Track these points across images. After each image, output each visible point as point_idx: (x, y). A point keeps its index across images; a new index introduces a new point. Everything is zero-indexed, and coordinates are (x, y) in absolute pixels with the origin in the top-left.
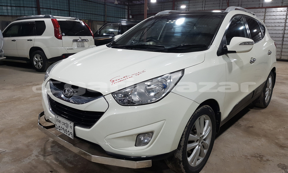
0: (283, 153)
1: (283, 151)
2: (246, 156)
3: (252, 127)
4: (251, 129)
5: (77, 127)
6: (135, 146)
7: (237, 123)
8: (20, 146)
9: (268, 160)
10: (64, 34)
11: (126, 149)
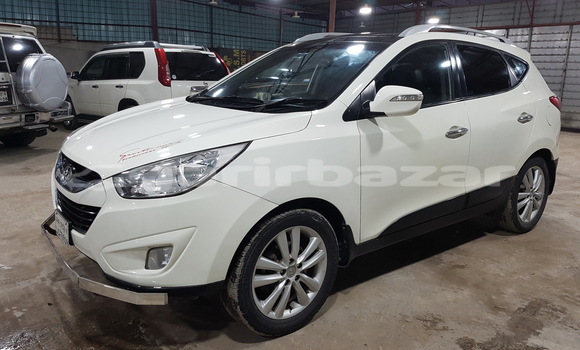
0: (488, 320)
1: (491, 317)
2: (405, 316)
3: (463, 267)
4: (457, 270)
5: (74, 232)
6: (146, 268)
7: (436, 256)
8: (28, 261)
9: (445, 329)
10: (174, 77)
11: (130, 271)
